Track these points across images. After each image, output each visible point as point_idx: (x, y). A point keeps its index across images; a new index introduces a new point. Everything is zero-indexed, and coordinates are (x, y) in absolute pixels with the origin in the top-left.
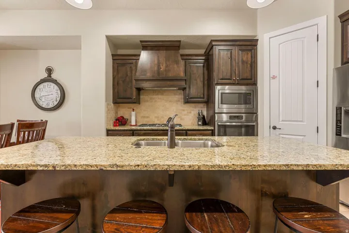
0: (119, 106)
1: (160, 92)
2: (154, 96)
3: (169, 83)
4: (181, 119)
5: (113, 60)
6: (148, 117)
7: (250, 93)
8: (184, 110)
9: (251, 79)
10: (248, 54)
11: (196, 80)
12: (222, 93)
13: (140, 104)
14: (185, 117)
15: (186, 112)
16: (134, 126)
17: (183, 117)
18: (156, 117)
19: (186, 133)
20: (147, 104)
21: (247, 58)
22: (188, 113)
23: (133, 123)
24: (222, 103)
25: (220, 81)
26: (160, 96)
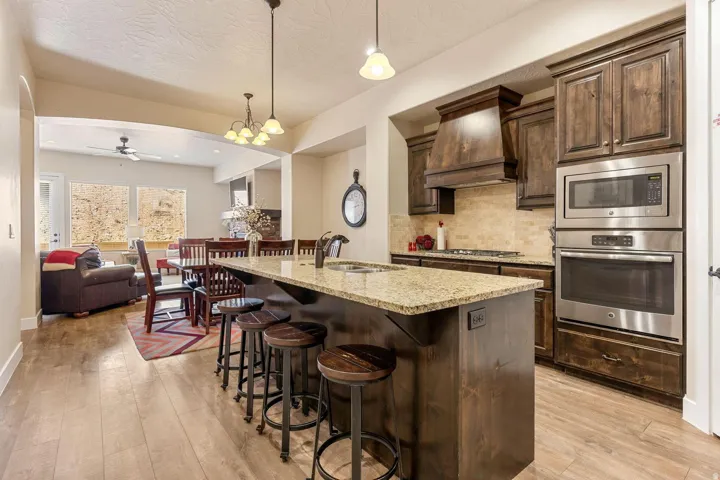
0: (426, 218)
1: (485, 189)
2: (476, 199)
3: (474, 173)
4: (527, 242)
5: (409, 147)
6: (466, 237)
7: (660, 175)
8: (532, 224)
9: (662, 135)
10: (650, 68)
11: (539, 157)
12: (572, 184)
13: (453, 213)
14: (536, 237)
15: (535, 228)
16: (441, 251)
17: (531, 238)
18: (479, 237)
19: (499, 268)
20: (464, 212)
21: (648, 80)
22: (540, 228)
23: (440, 245)
24: (572, 206)
25: (570, 156)
26: (486, 198)
